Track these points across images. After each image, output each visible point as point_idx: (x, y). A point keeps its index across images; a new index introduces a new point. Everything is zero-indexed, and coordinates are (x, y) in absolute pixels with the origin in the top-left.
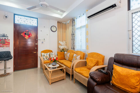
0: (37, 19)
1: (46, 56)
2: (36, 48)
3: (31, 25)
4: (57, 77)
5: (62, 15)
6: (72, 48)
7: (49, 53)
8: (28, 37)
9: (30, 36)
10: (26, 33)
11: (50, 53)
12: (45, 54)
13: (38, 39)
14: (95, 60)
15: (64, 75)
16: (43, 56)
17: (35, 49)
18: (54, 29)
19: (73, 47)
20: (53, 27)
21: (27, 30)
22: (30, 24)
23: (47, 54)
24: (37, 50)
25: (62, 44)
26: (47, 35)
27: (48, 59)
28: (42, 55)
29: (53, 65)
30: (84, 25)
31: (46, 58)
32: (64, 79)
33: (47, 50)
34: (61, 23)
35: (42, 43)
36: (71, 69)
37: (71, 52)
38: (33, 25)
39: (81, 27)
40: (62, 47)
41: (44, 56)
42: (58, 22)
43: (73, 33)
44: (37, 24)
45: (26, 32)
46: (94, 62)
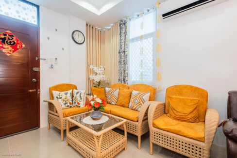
0: (38, 7)
1: (63, 97)
2: (34, 80)
3: (21, 19)
4: (112, 148)
5: (99, 8)
6: (119, 80)
7: (71, 91)
8: (10, 48)
9: (18, 47)
10: (5, 38)
11: (73, 91)
12: (63, 93)
13: (41, 57)
14: (191, 100)
15: (125, 138)
16: (55, 99)
17: (32, 81)
18: (79, 39)
19: (122, 78)
20: (77, 32)
21: (8, 32)
22: (17, 18)
23: (66, 94)
24: (37, 85)
25: (98, 72)
26: (63, 49)
27: (69, 104)
28: (55, 96)
29: (94, 119)
30: (150, 32)
31: (66, 104)
32: (124, 149)
33: (64, 85)
34: (94, 28)
35: (52, 67)
36: (139, 125)
37: (121, 88)
38: (27, 21)
39: (141, 38)
40: (97, 79)
41: (61, 98)
42: (87, 25)
43: (123, 50)
44: (36, 19)
45: (5, 35)
46: (190, 104)
